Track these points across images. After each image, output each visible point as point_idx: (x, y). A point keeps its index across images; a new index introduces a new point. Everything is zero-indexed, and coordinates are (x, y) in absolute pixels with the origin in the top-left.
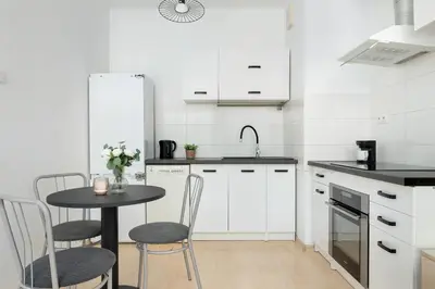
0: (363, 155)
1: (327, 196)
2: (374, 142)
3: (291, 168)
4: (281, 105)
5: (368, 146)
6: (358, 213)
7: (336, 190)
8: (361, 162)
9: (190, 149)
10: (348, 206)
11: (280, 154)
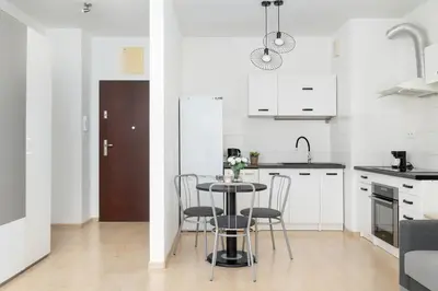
0: (397, 162)
1: (370, 192)
2: (405, 153)
3: (339, 171)
4: (328, 119)
5: (400, 155)
6: (391, 200)
7: (376, 187)
8: (395, 167)
9: (254, 156)
10: (385, 197)
11: (328, 160)
